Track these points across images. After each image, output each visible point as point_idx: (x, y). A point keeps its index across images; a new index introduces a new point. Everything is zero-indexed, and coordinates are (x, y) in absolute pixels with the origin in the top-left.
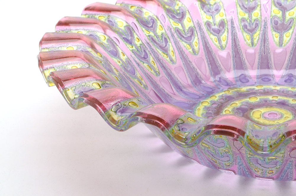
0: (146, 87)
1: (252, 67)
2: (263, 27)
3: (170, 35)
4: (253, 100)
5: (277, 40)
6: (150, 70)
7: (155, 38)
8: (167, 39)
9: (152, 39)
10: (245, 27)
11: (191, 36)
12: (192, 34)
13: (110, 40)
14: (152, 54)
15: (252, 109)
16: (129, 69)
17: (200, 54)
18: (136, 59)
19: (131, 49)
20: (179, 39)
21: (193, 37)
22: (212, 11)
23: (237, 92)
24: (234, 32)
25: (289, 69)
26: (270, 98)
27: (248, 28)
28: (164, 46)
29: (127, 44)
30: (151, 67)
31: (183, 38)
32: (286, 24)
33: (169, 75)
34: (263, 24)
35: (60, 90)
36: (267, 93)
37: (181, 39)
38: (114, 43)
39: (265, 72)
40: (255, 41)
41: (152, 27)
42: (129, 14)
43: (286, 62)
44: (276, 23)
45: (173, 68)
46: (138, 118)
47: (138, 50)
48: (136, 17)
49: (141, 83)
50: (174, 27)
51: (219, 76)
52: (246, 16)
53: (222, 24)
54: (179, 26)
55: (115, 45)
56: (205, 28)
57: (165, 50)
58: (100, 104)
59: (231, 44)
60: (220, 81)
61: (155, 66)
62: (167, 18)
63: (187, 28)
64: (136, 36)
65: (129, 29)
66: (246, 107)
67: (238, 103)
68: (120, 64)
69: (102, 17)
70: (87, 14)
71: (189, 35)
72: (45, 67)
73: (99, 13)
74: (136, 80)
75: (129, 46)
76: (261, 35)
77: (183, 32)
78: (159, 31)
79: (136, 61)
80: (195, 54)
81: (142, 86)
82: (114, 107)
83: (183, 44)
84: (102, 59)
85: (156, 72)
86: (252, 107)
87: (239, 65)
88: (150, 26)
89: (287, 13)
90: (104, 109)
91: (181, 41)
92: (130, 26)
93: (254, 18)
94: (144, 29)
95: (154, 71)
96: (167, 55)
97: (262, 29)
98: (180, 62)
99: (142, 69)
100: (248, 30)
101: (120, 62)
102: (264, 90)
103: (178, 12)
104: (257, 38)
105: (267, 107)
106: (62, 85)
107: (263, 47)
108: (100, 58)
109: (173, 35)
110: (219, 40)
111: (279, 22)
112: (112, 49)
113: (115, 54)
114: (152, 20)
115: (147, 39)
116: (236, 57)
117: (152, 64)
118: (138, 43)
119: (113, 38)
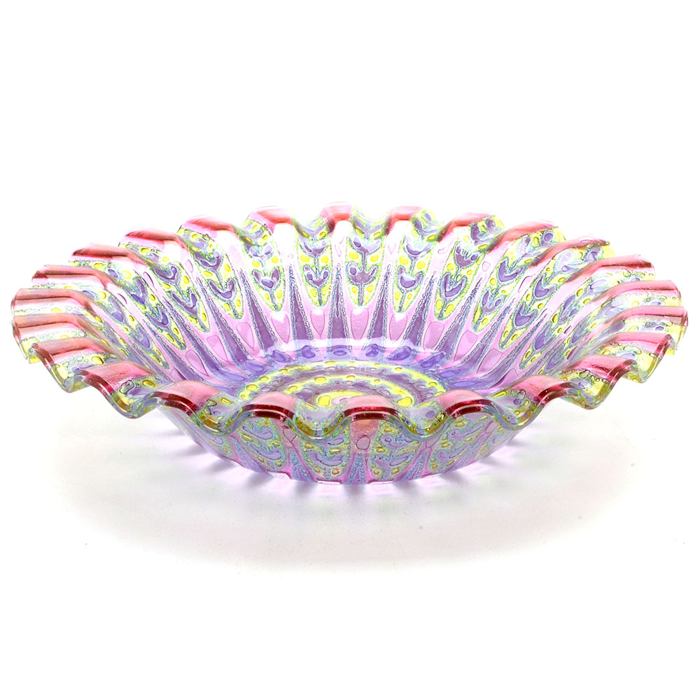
0: (166, 365)
1: (320, 335)
2: (334, 278)
3: (199, 290)
4: (320, 382)
5: (356, 296)
6: (172, 342)
7: (178, 295)
8: (196, 295)
9: (174, 295)
10: (310, 277)
11: (231, 291)
12: (233, 288)
13: (113, 299)
14: (174, 318)
15: (317, 394)
16: (140, 340)
17: (243, 317)
18: (152, 326)
19: (144, 311)
20: (213, 297)
21: (233, 293)
22: (260, 255)
23: (298, 371)
24: (293, 285)
25: (373, 337)
26: (344, 378)
27: (314, 279)
28: (192, 306)
29: (137, 303)
30: (172, 336)
31: (219, 295)
32: (367, 273)
33: (200, 348)
34: (335, 273)
35: (47, 367)
36: (340, 371)
37: (216, 296)
38: (119, 303)
39: (339, 341)
40: (324, 299)
41: (173, 278)
42: (140, 260)
43: (368, 328)
44: (353, 272)
45: (206, 338)
46: (156, 400)
47: (153, 313)
48: (149, 264)
49: (158, 359)
50: (206, 278)
51: (273, 348)
52: (311, 262)
53: (276, 274)
54: (214, 278)
55: (121, 305)
56: (251, 279)
57: (193, 312)
58: (105, 384)
59: (289, 303)
60: (273, 356)
61: (180, 336)
62: (196, 266)
63: (224, 280)
64: (149, 292)
65: (141, 283)
66: (310, 391)
67: (299, 387)
68: (128, 333)
69: (100, 265)
70: (77, 261)
71: (228, 290)
72: (23, 337)
73: (94, 259)
74: (151, 355)
75: (141, 306)
76: (332, 289)
77: (220, 286)
78: (184, 285)
79: (150, 329)
80: (237, 317)
81: (161, 363)
82: (123, 387)
83: (220, 303)
84: (102, 325)
85: (180, 344)
86: (318, 391)
87: (302, 332)
88: (170, 277)
89: (368, 257)
90: (111, 390)
91: (216, 298)
92: (140, 277)
93: (322, 264)
94: (161, 282)
95: (178, 342)
96: (196, 319)
97: (333, 281)
98: (214, 329)
99: (160, 340)
100: (314, 282)
101: (127, 330)
102: (336, 368)
103: (212, 256)
104: (327, 294)
105: (338, 391)
106: (50, 361)
107: (335, 307)
108: (101, 324)
109: (204, 290)
110: (272, 296)
111: (358, 271)
112: (116, 310)
113: (121, 318)
114: (173, 269)
115: (166, 296)
116: (296, 320)
117: (175, 332)
118: (154, 303)
119: (117, 296)
